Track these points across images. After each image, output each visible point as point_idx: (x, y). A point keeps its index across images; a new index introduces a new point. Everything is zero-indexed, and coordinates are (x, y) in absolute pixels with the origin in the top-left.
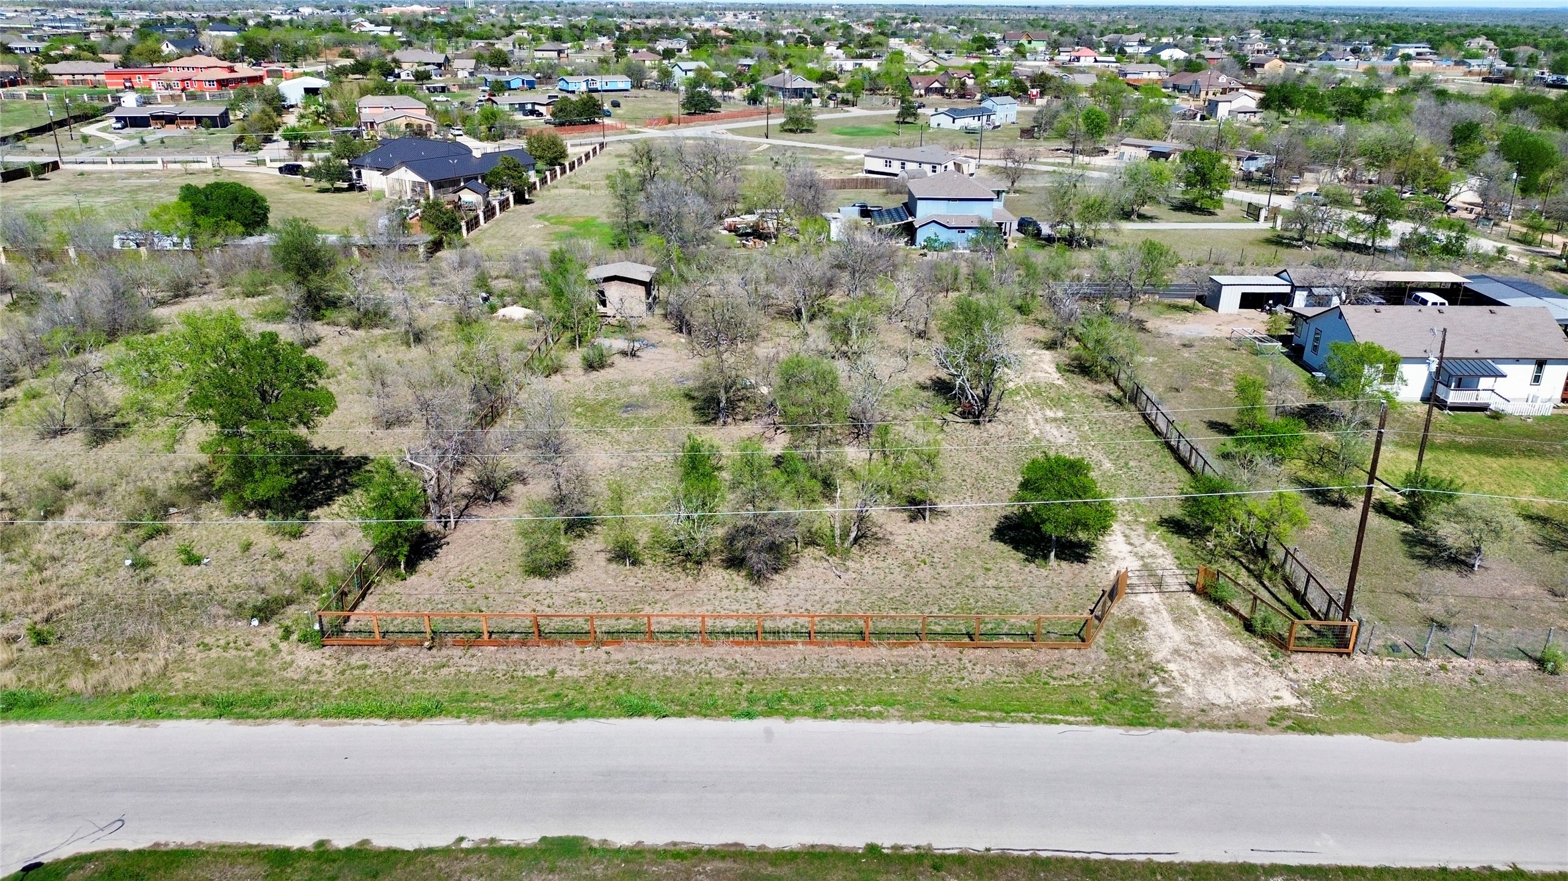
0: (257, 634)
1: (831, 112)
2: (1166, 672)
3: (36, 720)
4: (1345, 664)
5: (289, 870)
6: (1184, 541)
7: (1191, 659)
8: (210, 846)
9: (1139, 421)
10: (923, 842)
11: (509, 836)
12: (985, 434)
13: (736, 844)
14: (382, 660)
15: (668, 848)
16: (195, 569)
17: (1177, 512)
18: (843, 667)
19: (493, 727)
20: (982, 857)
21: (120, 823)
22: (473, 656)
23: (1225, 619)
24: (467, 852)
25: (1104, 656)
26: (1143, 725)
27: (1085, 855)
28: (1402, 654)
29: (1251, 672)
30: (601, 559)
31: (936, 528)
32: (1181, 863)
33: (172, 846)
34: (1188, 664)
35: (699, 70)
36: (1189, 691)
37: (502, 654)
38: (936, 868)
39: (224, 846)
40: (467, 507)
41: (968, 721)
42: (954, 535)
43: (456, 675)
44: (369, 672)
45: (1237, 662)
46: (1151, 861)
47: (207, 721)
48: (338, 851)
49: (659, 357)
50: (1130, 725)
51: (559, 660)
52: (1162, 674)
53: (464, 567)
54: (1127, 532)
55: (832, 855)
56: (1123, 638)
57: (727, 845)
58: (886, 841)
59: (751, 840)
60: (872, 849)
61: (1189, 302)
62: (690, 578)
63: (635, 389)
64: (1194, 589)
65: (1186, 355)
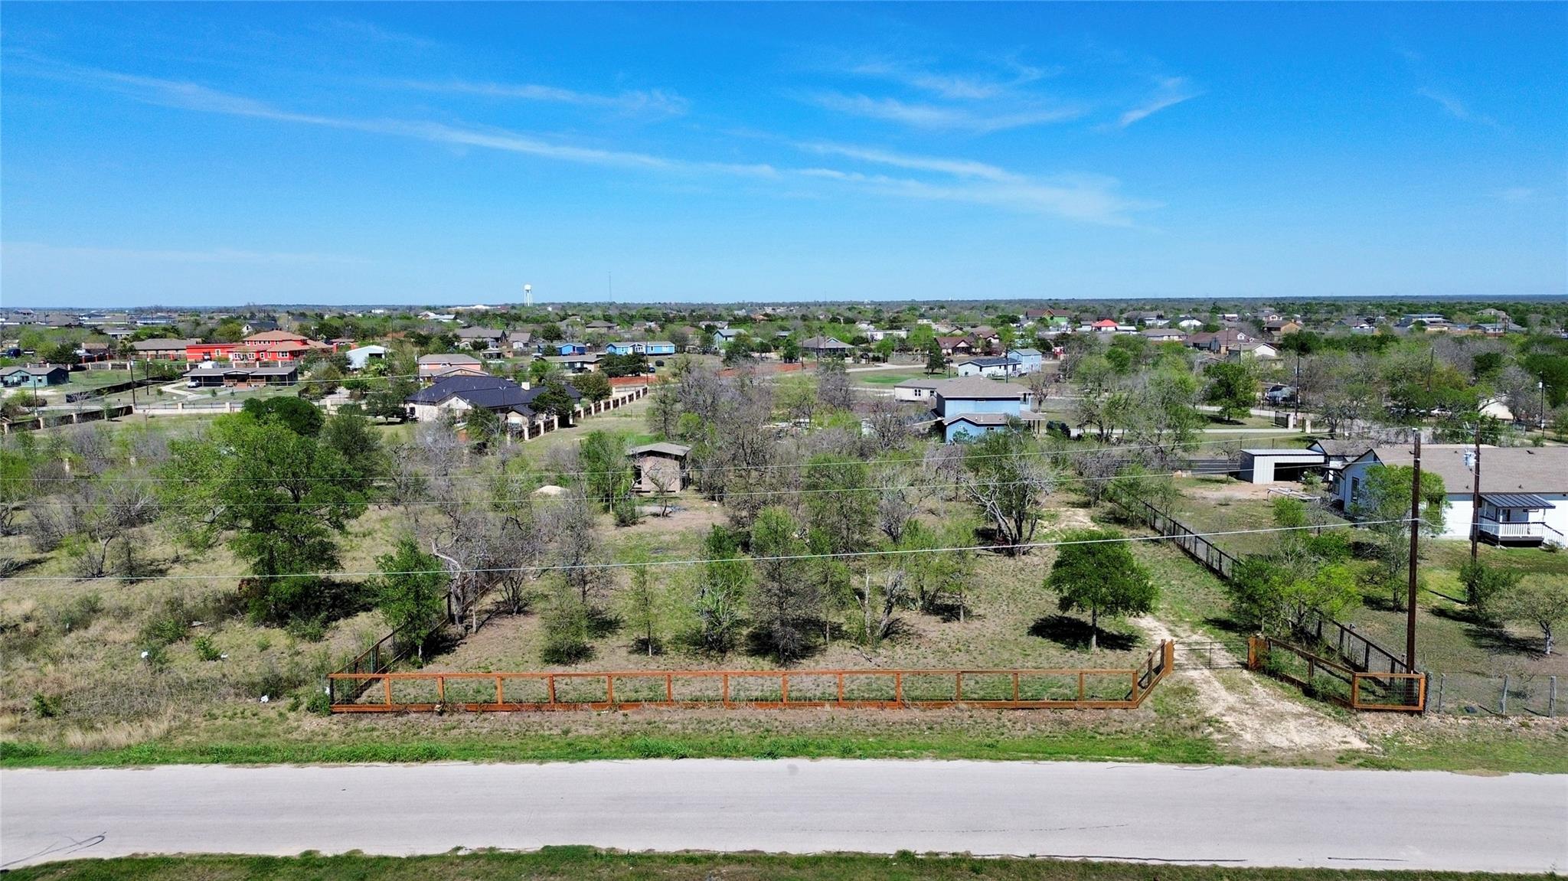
0: (266, 707)
1: (863, 366)
2: (1220, 723)
3: (29, 766)
4: (1417, 722)
5: (271, 875)
6: (1233, 635)
7: (1247, 714)
8: (191, 856)
9: (1180, 553)
10: (961, 850)
11: (508, 845)
12: (1020, 563)
13: (755, 851)
14: (392, 723)
15: (680, 854)
16: (213, 663)
17: (1224, 615)
18: (874, 726)
19: (500, 767)
20: (1027, 862)
21: (100, 839)
22: (485, 720)
23: (1282, 687)
24: (465, 858)
25: (1154, 714)
26: (1198, 762)
27: (1141, 861)
28: (1478, 714)
29: (1314, 723)
30: (624, 652)
31: (972, 626)
32: (1249, 869)
33: (151, 855)
34: (1245, 717)
35: (738, 336)
36: (1248, 736)
37: (515, 718)
38: (974, 870)
39: (205, 855)
40: (489, 618)
41: (1008, 760)
42: (990, 631)
43: (466, 734)
44: (375, 734)
45: (1298, 716)
46: (1216, 866)
47: (204, 765)
48: (326, 858)
49: (691, 516)
50: (1184, 762)
51: (573, 722)
52: (1217, 725)
53: (483, 659)
54: (1172, 628)
55: (859, 860)
56: (1173, 701)
57: (745, 852)
58: (920, 847)
59: (771, 848)
60: (904, 856)
61: (1224, 477)
62: (714, 663)
63: (667, 538)
64: (1245, 666)
65: (1223, 510)
